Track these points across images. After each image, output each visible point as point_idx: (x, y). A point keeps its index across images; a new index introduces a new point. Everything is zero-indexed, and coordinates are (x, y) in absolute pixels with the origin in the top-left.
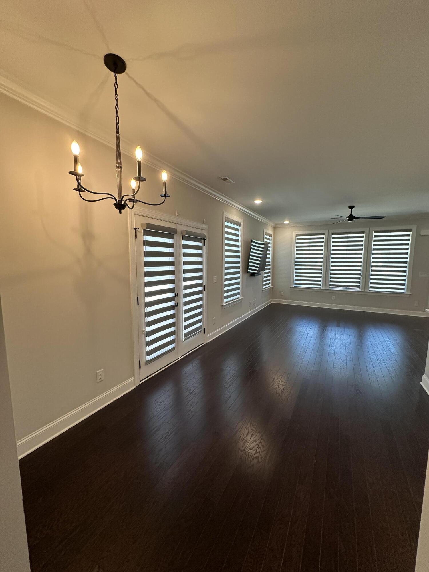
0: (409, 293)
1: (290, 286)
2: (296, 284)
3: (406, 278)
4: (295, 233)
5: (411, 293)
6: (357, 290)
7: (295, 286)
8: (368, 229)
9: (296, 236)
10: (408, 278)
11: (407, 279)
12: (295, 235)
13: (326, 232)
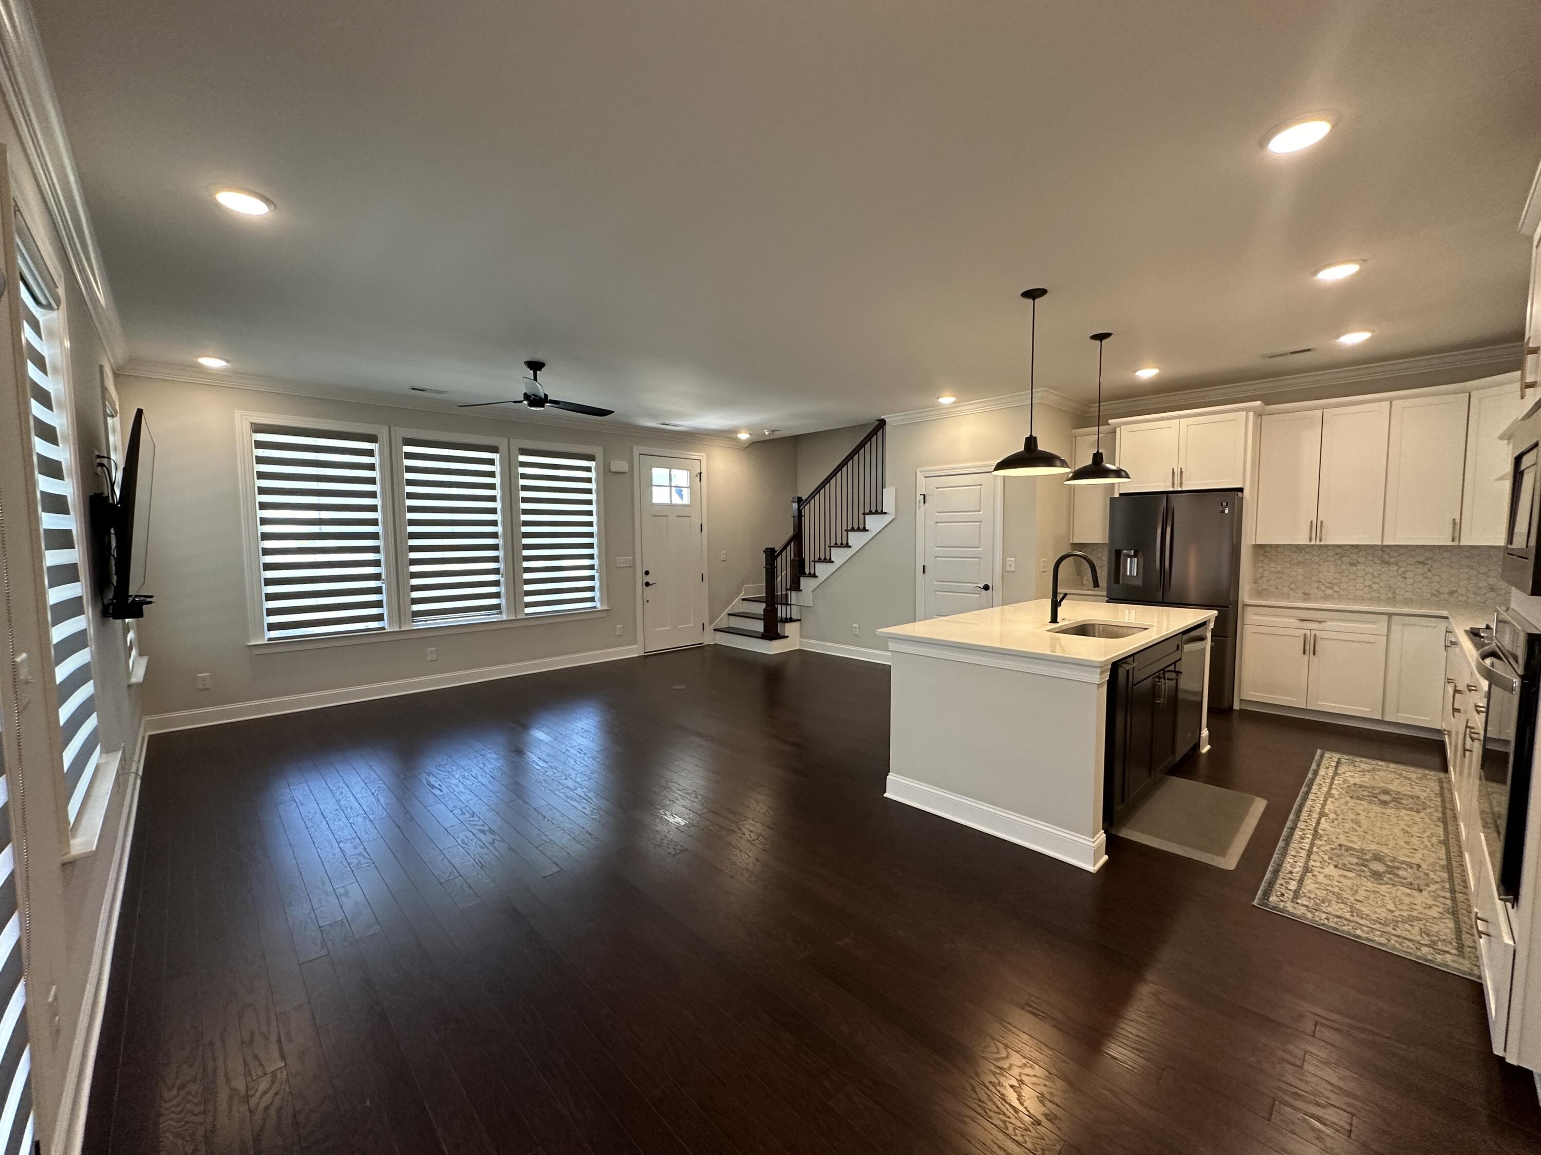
0: (606, 608)
1: (248, 639)
2: (272, 627)
3: (595, 571)
4: (243, 419)
5: (608, 607)
6: (494, 617)
7: (270, 639)
8: (506, 440)
9: (256, 431)
10: (600, 571)
11: (597, 575)
12: (248, 428)
13: (382, 432)
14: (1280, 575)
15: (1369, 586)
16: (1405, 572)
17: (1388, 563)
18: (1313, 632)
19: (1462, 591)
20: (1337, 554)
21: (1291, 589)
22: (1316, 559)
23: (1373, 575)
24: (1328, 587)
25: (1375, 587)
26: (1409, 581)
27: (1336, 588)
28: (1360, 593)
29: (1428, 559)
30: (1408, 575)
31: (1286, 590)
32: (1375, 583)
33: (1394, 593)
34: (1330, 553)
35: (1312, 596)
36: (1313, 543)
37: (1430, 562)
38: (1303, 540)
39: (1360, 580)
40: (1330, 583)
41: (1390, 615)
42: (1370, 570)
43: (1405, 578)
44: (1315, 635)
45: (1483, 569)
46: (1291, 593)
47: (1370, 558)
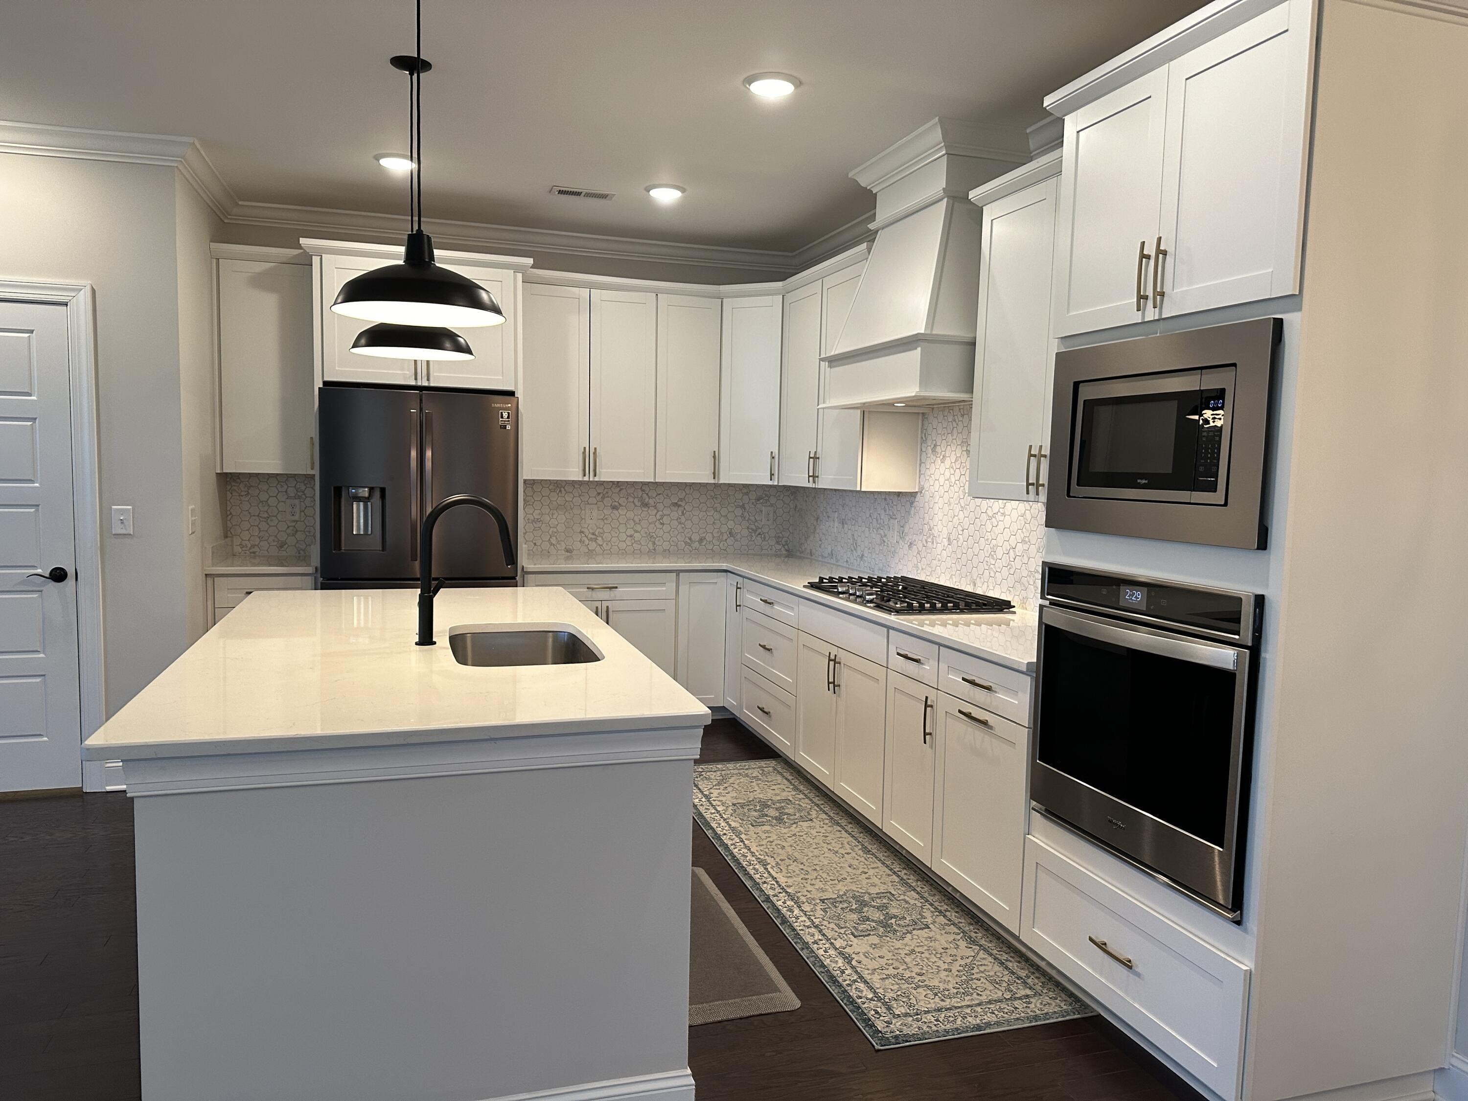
14: (539, 525)
15: (631, 536)
16: (662, 517)
17: (646, 505)
18: (605, 604)
19: (709, 537)
20: (599, 494)
21: (551, 544)
22: (577, 501)
23: (634, 521)
24: (591, 540)
25: (637, 536)
26: (666, 528)
27: (600, 540)
28: (623, 545)
29: (681, 500)
30: (666, 520)
31: (546, 546)
32: (636, 532)
33: (654, 543)
34: (593, 493)
35: (575, 552)
36: (586, 479)
37: (683, 504)
38: (574, 473)
39: (622, 528)
40: (593, 534)
41: (678, 572)
42: (630, 514)
43: (663, 524)
44: (608, 607)
45: (724, 512)
46: (553, 551)
47: (631, 499)
